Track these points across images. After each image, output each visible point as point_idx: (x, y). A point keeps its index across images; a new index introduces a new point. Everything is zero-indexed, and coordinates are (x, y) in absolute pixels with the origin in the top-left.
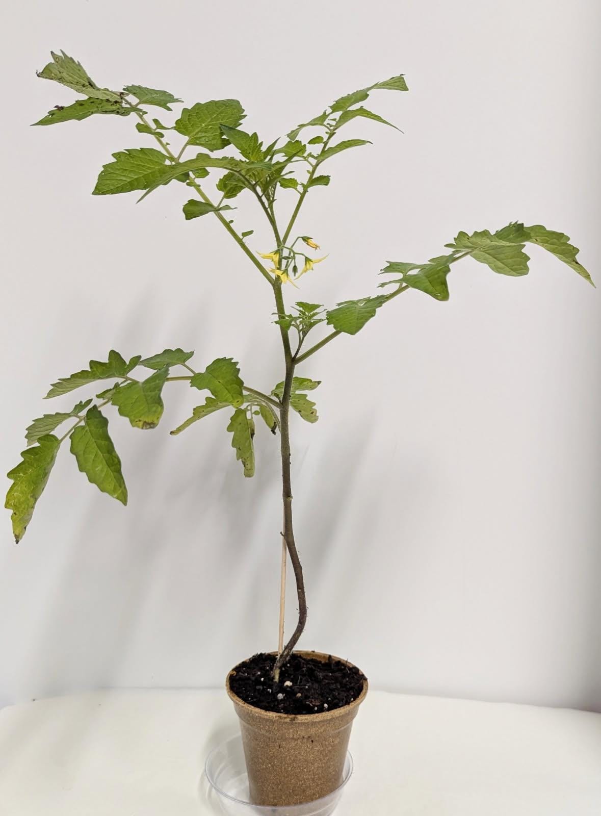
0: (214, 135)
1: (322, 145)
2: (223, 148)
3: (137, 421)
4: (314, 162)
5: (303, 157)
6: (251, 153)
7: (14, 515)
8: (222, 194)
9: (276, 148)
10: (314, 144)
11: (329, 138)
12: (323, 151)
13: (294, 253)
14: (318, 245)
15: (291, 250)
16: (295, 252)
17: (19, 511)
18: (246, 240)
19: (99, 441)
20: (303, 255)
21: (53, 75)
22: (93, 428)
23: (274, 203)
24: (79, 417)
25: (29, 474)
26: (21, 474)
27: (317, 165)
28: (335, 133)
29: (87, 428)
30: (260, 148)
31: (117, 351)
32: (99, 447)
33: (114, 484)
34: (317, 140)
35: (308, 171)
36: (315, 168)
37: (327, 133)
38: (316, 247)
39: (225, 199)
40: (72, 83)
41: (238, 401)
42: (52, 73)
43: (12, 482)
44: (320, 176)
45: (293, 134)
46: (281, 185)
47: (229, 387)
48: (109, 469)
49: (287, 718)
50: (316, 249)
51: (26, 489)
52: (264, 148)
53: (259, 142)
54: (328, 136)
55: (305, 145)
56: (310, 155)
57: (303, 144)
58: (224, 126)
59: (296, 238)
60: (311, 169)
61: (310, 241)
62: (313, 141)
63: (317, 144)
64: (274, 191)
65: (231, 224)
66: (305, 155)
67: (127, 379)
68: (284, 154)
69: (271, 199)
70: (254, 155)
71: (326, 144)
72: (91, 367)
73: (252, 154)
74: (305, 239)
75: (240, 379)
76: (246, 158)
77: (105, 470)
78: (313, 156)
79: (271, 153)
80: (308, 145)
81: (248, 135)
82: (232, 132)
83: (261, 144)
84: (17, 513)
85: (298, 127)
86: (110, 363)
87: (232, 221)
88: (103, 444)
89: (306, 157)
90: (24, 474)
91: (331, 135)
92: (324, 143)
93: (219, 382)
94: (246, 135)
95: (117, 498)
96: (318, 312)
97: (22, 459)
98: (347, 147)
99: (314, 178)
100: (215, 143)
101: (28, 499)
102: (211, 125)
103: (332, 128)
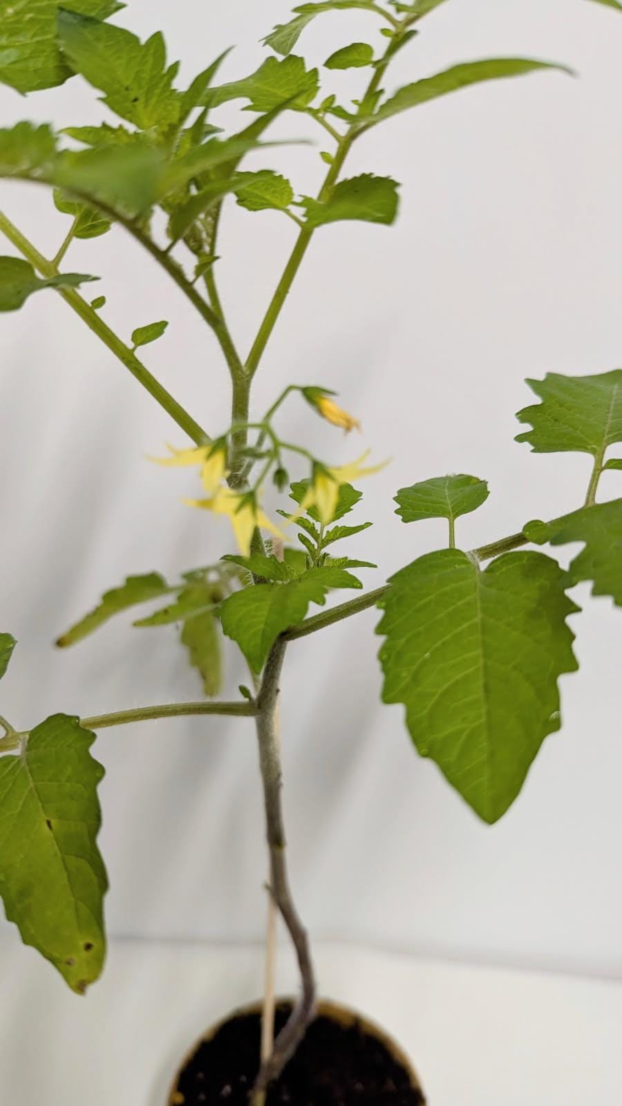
0: (38, 42)
1: (368, 72)
2: (61, 82)
4: (342, 128)
5: (310, 110)
6: (142, 100)
8: (69, 220)
9: (216, 82)
10: (344, 67)
11: (392, 50)
12: (373, 93)
13: (277, 444)
14: (355, 417)
15: (265, 428)
16: (281, 437)
18: (144, 354)
20: (304, 452)
23: (216, 266)
27: (353, 136)
28: (413, 33)
30: (169, 84)
34: (354, 56)
35: (324, 155)
36: (345, 145)
37: (384, 31)
38: (349, 425)
39: (75, 240)
44: (363, 175)
45: (283, 37)
46: (241, 202)
50: (348, 429)
52: (182, 83)
53: (170, 62)
54: (386, 42)
55: (315, 71)
56: (330, 106)
57: (308, 68)
58: (70, 12)
59: (284, 387)
60: (332, 148)
61: (328, 404)
62: (339, 60)
63: (352, 70)
64: (215, 227)
65: (98, 311)
66: (316, 104)
68: (246, 102)
69: (207, 249)
70: (150, 108)
71: (380, 67)
73: (146, 106)
74: (312, 395)
76: (123, 116)
78: (340, 112)
79: (203, 98)
80: (324, 73)
81: (135, 39)
82: (88, 33)
83: (175, 68)
85: (296, 15)
87: (100, 302)
89: (318, 111)
91: (399, 39)
92: (375, 63)
94: (131, 38)
98: (464, 83)
99: (340, 179)
100: (39, 65)
102: (30, 10)
103: (401, 17)
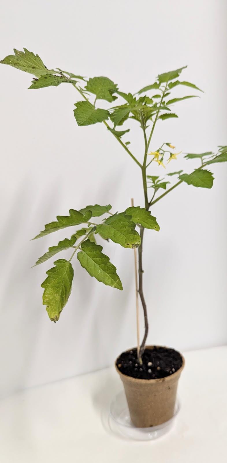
3: (126, 245)
7: (48, 307)
13: (164, 151)
14: (175, 146)
17: (50, 305)
19: (95, 258)
20: (169, 152)
21: (10, 62)
22: (88, 252)
24: (75, 247)
25: (52, 283)
26: (48, 284)
29: (84, 253)
31: (75, 209)
32: (96, 262)
33: (110, 280)
34: (157, 96)
38: (174, 148)
40: (24, 66)
41: (156, 228)
42: (10, 60)
43: (44, 289)
47: (146, 221)
48: (105, 272)
49: (160, 381)
51: (52, 292)
57: (150, 99)
59: (163, 144)
61: (170, 145)
62: (154, 97)
63: (157, 98)
67: (90, 224)
72: (58, 219)
74: (168, 144)
75: (152, 216)
77: (103, 273)
84: (49, 306)
86: (71, 216)
88: (98, 260)
90: (49, 284)
93: (138, 219)
95: (115, 287)
96: (160, 179)
97: (47, 276)
101: (55, 297)
102: (103, 89)
